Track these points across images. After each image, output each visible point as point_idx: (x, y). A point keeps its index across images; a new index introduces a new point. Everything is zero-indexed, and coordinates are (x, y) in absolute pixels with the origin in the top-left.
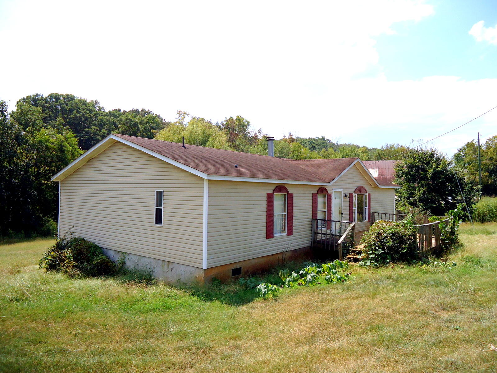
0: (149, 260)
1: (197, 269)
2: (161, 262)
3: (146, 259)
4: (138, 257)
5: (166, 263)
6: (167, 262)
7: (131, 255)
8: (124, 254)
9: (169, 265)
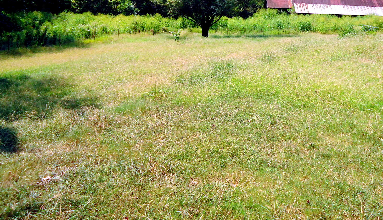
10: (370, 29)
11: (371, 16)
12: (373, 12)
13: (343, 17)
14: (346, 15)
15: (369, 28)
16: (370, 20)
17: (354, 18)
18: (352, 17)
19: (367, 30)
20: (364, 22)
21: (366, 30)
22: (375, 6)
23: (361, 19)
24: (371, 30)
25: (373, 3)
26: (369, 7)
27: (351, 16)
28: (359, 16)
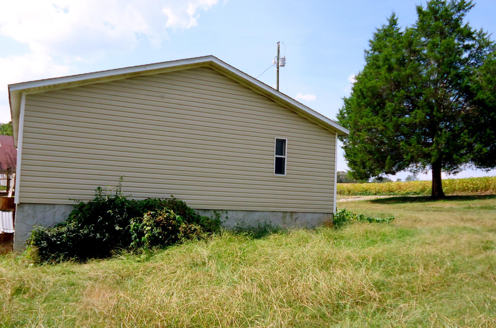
0: (262, 214)
1: (325, 214)
2: (281, 215)
3: (257, 214)
4: (243, 213)
5: (288, 215)
6: (290, 213)
7: (231, 212)
8: (218, 212)
9: (292, 216)
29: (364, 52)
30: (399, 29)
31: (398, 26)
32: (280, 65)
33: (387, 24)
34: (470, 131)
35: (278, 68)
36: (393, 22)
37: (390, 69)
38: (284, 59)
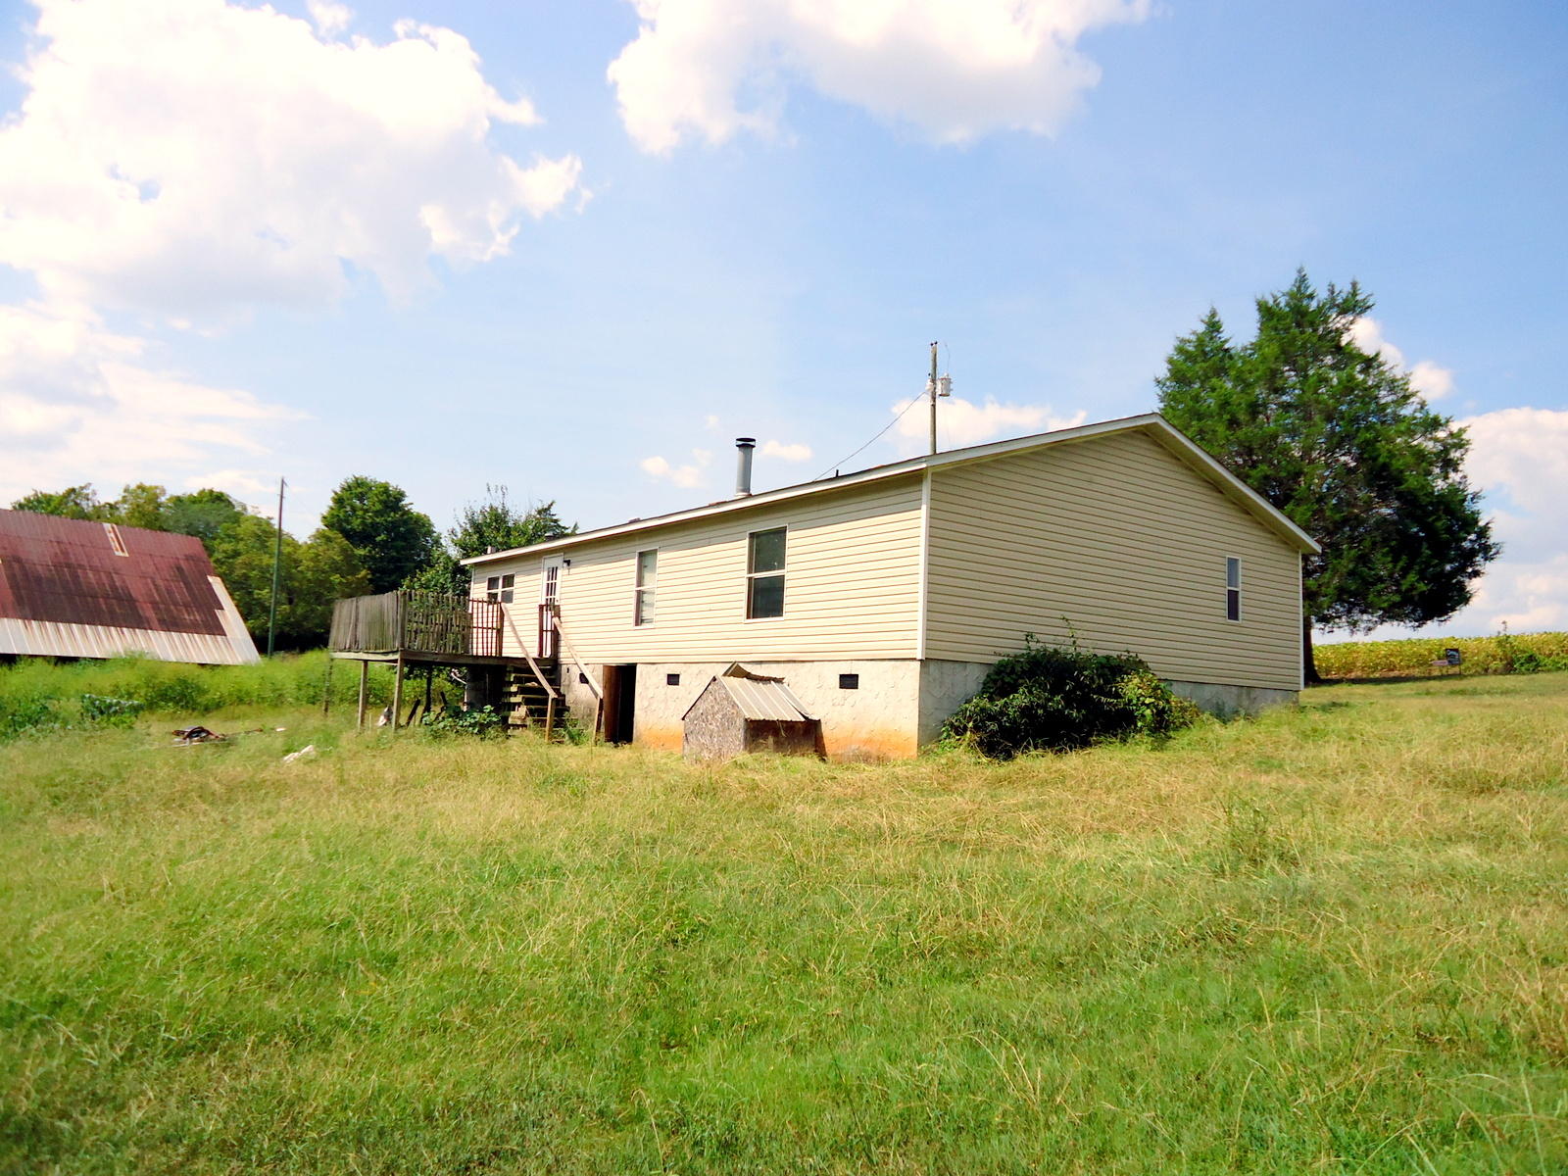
5: (1244, 692)
9: (1249, 694)
10: (113, 709)
11: (131, 661)
12: (139, 648)
13: (21, 666)
14: (36, 656)
15: (110, 706)
16: (125, 677)
17: (68, 668)
18: (56, 664)
19: (102, 713)
20: (102, 680)
21: (97, 713)
22: (146, 625)
23: (92, 671)
24: (116, 712)
25: (140, 616)
26: (125, 629)
27: (53, 661)
28: (85, 658)
29: (1154, 383)
30: (1226, 341)
31: (1224, 336)
32: (939, 392)
33: (1201, 328)
34: (1392, 550)
35: (934, 399)
36: (1214, 326)
37: (1233, 423)
38: (947, 381)
